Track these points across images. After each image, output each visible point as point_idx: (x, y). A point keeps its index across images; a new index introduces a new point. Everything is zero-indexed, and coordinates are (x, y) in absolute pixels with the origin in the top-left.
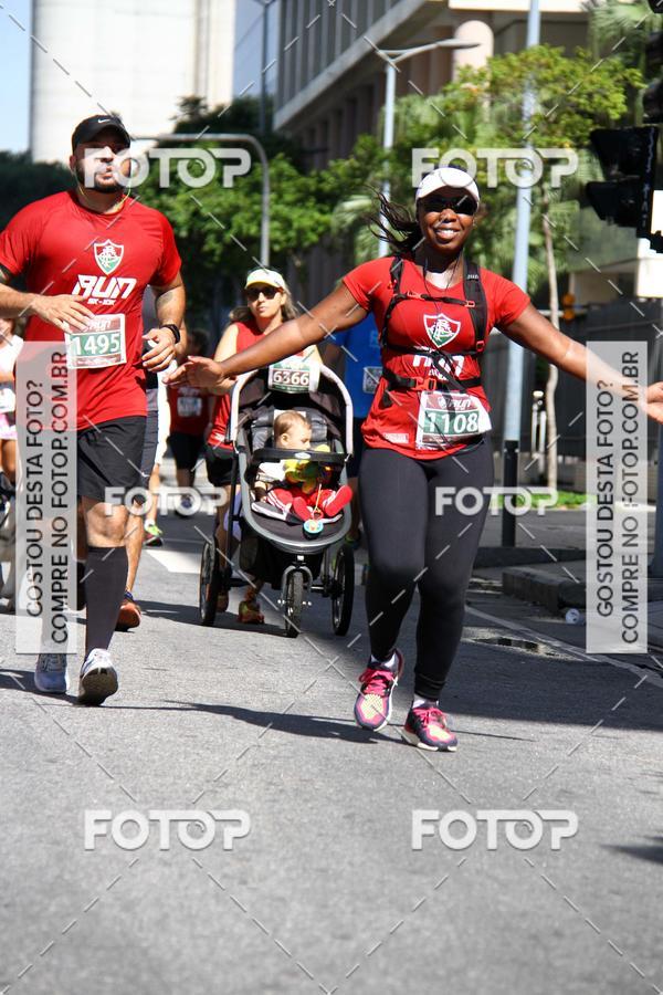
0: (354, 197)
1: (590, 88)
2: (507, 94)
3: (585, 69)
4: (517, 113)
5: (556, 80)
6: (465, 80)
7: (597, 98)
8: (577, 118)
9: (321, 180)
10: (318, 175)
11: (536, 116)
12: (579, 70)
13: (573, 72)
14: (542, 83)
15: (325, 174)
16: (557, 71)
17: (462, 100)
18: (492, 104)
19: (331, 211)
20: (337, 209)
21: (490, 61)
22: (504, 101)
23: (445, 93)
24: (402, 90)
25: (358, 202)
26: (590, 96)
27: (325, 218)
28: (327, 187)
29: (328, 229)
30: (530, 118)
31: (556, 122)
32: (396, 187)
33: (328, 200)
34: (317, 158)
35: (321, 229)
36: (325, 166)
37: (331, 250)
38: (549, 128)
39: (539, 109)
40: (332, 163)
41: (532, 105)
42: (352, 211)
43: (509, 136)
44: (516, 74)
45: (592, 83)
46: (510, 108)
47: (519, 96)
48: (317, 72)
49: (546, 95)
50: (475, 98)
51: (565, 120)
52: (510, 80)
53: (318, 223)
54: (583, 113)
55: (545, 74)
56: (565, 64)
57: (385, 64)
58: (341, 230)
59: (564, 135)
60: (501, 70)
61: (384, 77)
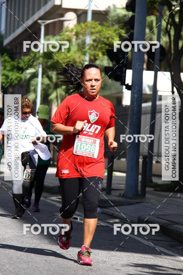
0: (30, 68)
1: (107, 36)
2: (81, 36)
3: (106, 29)
4: (84, 43)
5: (97, 33)
6: (66, 31)
7: (110, 39)
8: (103, 45)
9: (19, 63)
10: (18, 61)
11: (90, 44)
12: (104, 29)
13: (102, 30)
14: (92, 33)
15: (20, 61)
16: (97, 30)
17: (66, 38)
18: (76, 39)
19: (22, 73)
20: (24, 73)
21: (75, 26)
22: (79, 39)
23: (60, 36)
24: (46, 34)
25: (31, 71)
26: (108, 38)
27: (20, 75)
28: (21, 65)
29: (21, 79)
30: (88, 45)
31: (97, 46)
32: (44, 66)
33: (21, 70)
34: (18, 55)
35: (18, 79)
36: (20, 58)
37: (22, 86)
38: (94, 48)
39: (92, 42)
40: (22, 57)
41: (89, 40)
42: (29, 73)
43: (81, 50)
44: (84, 30)
45: (109, 34)
46: (82, 41)
47: (85, 37)
48: (18, 27)
49: (94, 37)
50: (70, 38)
51: (99, 46)
52: (82, 32)
53: (18, 77)
54: (105, 44)
55: (93, 30)
56: (99, 28)
57: (40, 25)
58: (25, 80)
59: (99, 51)
60: (79, 29)
61: (40, 30)
